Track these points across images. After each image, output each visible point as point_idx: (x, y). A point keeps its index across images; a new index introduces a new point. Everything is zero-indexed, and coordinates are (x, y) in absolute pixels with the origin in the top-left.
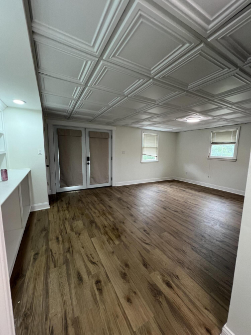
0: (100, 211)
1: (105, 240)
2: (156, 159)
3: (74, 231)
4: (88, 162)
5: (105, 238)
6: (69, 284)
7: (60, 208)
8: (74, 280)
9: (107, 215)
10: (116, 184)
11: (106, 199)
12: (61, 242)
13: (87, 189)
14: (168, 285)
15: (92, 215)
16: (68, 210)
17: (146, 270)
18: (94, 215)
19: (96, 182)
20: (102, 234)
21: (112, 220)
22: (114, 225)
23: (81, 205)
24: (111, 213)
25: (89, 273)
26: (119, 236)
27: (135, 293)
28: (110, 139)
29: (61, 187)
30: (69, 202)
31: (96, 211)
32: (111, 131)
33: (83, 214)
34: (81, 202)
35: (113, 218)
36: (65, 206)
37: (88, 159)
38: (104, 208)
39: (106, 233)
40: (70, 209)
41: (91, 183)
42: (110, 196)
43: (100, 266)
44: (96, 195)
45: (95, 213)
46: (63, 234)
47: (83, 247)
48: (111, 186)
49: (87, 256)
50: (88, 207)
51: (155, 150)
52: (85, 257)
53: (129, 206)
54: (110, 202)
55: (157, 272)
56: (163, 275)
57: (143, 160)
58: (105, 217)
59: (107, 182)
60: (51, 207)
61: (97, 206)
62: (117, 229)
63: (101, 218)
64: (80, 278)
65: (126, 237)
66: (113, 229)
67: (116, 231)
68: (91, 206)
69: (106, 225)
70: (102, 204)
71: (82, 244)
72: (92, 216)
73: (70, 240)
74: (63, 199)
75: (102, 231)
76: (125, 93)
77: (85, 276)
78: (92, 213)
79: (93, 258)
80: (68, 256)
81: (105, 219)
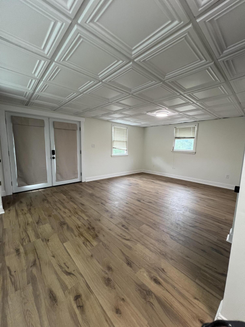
0: (71, 209)
1: (81, 243)
2: (125, 153)
3: (40, 238)
4: (53, 156)
5: (80, 240)
6: (38, 309)
8: (45, 301)
9: (80, 213)
10: (86, 179)
11: (76, 196)
12: (23, 255)
13: (53, 186)
14: (156, 281)
15: (61, 216)
16: (31, 213)
17: (131, 269)
18: (64, 216)
19: (63, 179)
20: (76, 236)
21: (86, 218)
22: (89, 224)
23: (47, 206)
24: (84, 211)
25: (64, 287)
26: (97, 236)
27: (123, 299)
28: (78, 132)
29: (19, 186)
30: (31, 203)
31: (67, 211)
32: (80, 122)
33: (50, 216)
34: (46, 201)
35: (87, 216)
36: (26, 209)
37: (53, 153)
38: (76, 206)
39: (81, 235)
40: (32, 211)
41: (57, 180)
42: (80, 192)
43: (78, 276)
44: (65, 193)
45: (65, 212)
46: (24, 244)
47: (54, 256)
48: (81, 182)
49: (60, 266)
50: (55, 207)
51: (125, 143)
52: (57, 268)
53: (103, 202)
54: (81, 199)
55: (143, 270)
56: (149, 272)
57: (114, 154)
58: (77, 216)
59: (77, 178)
60: (7, 211)
61: (66, 204)
62: (93, 228)
63: (73, 217)
64: (53, 298)
65: (104, 236)
66: (89, 228)
67: (92, 231)
68: (59, 206)
69: (80, 226)
70: (72, 201)
71: (52, 252)
72: (63, 218)
73: (35, 250)
74: (23, 200)
75: (76, 233)
76: (100, 76)
77: (59, 293)
78: (62, 214)
79: (68, 268)
80: (34, 271)
81: (78, 218)
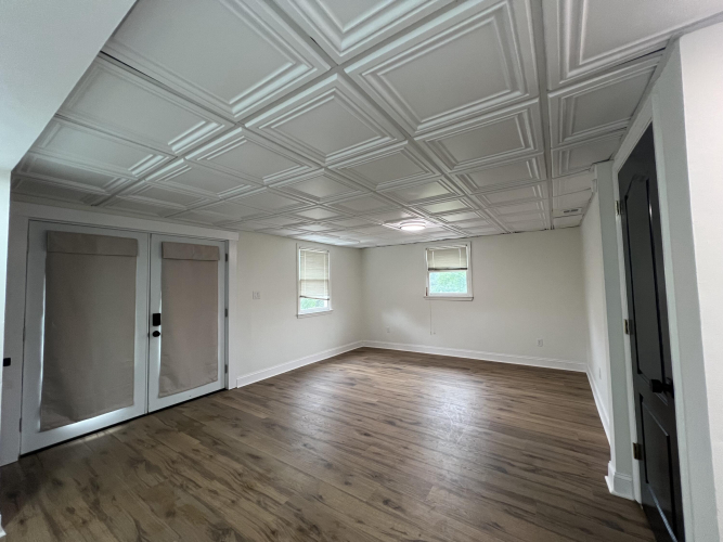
0: (229, 479)
4: (154, 329)
7: (59, 518)
9: (260, 487)
13: (149, 414)
15: (207, 506)
18: (216, 504)
19: (179, 386)
21: (283, 499)
22: (296, 515)
23: (151, 479)
29: (43, 430)
31: (217, 486)
32: (226, 242)
33: (170, 514)
34: (142, 467)
37: (156, 319)
38: (239, 467)
41: (163, 393)
44: (192, 428)
45: (215, 492)
48: (225, 390)
50: (179, 480)
51: (325, 285)
57: (302, 311)
58: (254, 496)
59: (214, 380)
61: (208, 465)
62: (315, 527)
63: (243, 504)
66: (301, 530)
67: (314, 536)
68: (188, 473)
69: (274, 527)
70: (224, 453)
78: (208, 498)
81: (259, 503)
